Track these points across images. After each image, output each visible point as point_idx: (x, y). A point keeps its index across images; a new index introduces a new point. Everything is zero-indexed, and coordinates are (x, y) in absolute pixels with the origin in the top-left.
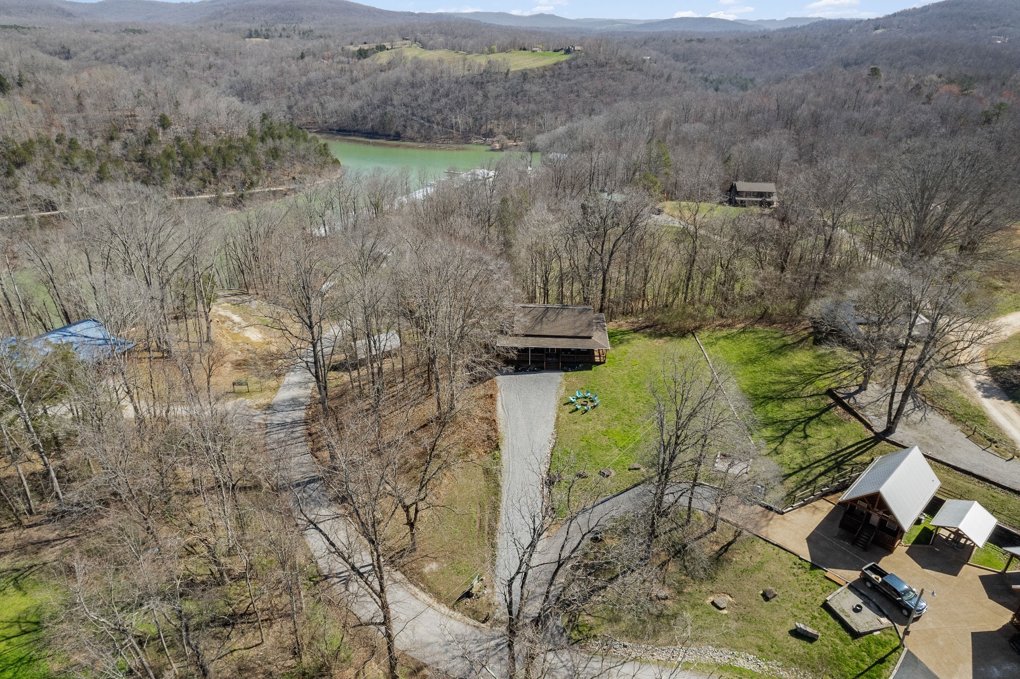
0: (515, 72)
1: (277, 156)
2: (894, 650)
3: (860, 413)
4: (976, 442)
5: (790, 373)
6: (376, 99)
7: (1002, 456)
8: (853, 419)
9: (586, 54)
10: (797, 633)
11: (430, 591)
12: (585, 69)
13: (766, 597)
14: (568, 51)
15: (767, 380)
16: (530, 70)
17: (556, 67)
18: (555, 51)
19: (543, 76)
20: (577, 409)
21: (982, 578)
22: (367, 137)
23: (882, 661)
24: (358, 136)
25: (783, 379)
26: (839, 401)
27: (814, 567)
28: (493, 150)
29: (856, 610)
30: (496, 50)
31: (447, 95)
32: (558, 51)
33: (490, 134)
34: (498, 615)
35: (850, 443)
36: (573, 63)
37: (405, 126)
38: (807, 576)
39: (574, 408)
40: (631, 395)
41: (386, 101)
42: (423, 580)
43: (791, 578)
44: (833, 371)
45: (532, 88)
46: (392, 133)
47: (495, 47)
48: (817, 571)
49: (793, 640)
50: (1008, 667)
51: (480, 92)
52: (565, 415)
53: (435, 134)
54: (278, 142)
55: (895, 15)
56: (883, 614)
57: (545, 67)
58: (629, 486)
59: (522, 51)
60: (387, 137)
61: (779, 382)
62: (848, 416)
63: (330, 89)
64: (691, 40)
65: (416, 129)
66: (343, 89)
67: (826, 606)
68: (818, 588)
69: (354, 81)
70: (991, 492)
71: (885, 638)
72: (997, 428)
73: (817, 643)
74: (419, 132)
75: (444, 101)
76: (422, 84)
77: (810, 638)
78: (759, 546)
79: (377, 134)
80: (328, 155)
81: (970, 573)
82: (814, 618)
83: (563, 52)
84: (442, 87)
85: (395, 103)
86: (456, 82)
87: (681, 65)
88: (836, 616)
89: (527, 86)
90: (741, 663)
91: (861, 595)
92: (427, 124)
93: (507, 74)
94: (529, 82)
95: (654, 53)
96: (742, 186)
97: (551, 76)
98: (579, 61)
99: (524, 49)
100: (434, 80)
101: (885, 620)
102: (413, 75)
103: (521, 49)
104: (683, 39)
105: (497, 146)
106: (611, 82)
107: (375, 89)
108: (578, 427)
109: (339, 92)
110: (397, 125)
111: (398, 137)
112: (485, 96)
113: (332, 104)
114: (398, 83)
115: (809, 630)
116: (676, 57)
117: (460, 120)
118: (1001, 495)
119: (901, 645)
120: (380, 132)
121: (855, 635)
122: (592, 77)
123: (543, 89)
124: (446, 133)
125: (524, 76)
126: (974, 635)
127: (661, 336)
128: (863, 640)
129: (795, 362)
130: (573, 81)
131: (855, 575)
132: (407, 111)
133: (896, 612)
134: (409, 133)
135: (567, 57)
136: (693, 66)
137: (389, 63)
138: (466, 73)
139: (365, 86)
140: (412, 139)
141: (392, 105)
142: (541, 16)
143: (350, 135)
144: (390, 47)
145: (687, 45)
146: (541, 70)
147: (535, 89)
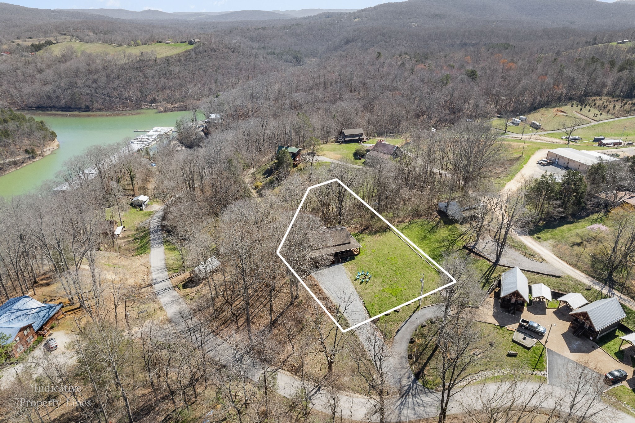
0: (161, 59)
1: (8, 135)
2: (543, 350)
3: (481, 254)
4: (528, 257)
5: (443, 241)
6: (64, 83)
7: (539, 261)
8: (481, 258)
9: (204, 44)
10: (510, 355)
11: (353, 391)
12: (205, 54)
13: (491, 345)
14: (191, 43)
15: (436, 246)
16: (170, 57)
17: (186, 54)
18: (181, 43)
19: (179, 61)
20: (362, 282)
21: (553, 312)
22: (63, 111)
23: (541, 355)
24: (55, 110)
25: (442, 245)
26: (471, 251)
27: (501, 327)
28: (160, 112)
29: (524, 339)
30: (140, 43)
31: (118, 77)
32: (184, 42)
33: (154, 101)
34: (392, 390)
35: (486, 270)
36: (197, 51)
37: (92, 101)
38: (501, 331)
39: (360, 281)
40: (382, 268)
41: (72, 85)
42: (346, 387)
43: (496, 334)
44: (460, 236)
45: (176, 69)
46: (83, 106)
47: (139, 41)
48: (504, 328)
49: (509, 358)
50: (577, 343)
51: (140, 74)
52: (358, 286)
53: (116, 104)
54: (5, 124)
55: (362, 10)
56: (533, 338)
57: (179, 54)
58: (411, 314)
59: (159, 44)
60: (79, 109)
61: (441, 247)
62: (478, 257)
63: (21, 78)
64: (258, 29)
65: (101, 101)
66: (32, 76)
67: (513, 341)
68: (507, 335)
69: (40, 71)
70: (542, 277)
71: (538, 346)
72: (531, 249)
73: (518, 356)
74: (103, 104)
75: (116, 82)
76: (97, 72)
77: (514, 356)
78: (478, 325)
79: (70, 108)
80: (46, 129)
81: (550, 312)
82: (512, 347)
83: (187, 43)
84: (112, 71)
85: (79, 85)
86: (122, 68)
87: (256, 45)
88: (519, 344)
89: (171, 68)
90: (496, 374)
91: (522, 333)
92: (108, 98)
93: (156, 60)
94: (172, 65)
95: (239, 38)
96: (347, 132)
97: (184, 60)
98: (201, 49)
99: (160, 42)
100: (105, 68)
101: (534, 340)
102: (88, 65)
103: (158, 42)
104: (253, 27)
105: (162, 109)
106: (223, 61)
107: (60, 77)
108: (369, 291)
109: (29, 79)
110: (86, 100)
111: (87, 109)
112: (145, 76)
113: (27, 89)
114: (77, 71)
115: (514, 352)
116: (252, 39)
117: (132, 93)
118: (546, 278)
119: (544, 347)
120: (72, 106)
121: (528, 349)
122: (211, 58)
123: (182, 69)
124: (123, 103)
125: (168, 61)
126: (562, 335)
127: (375, 233)
128: (531, 350)
129: (442, 235)
130: (200, 63)
131: (516, 325)
132: (91, 91)
133: (537, 335)
134: (96, 105)
135: (191, 47)
136: (263, 45)
137: (63, 56)
138: (127, 61)
139: (50, 74)
140: (99, 110)
141: (78, 87)
142: (149, 11)
143: (48, 110)
144: (55, 42)
145: (257, 32)
146: (178, 57)
147: (177, 69)
